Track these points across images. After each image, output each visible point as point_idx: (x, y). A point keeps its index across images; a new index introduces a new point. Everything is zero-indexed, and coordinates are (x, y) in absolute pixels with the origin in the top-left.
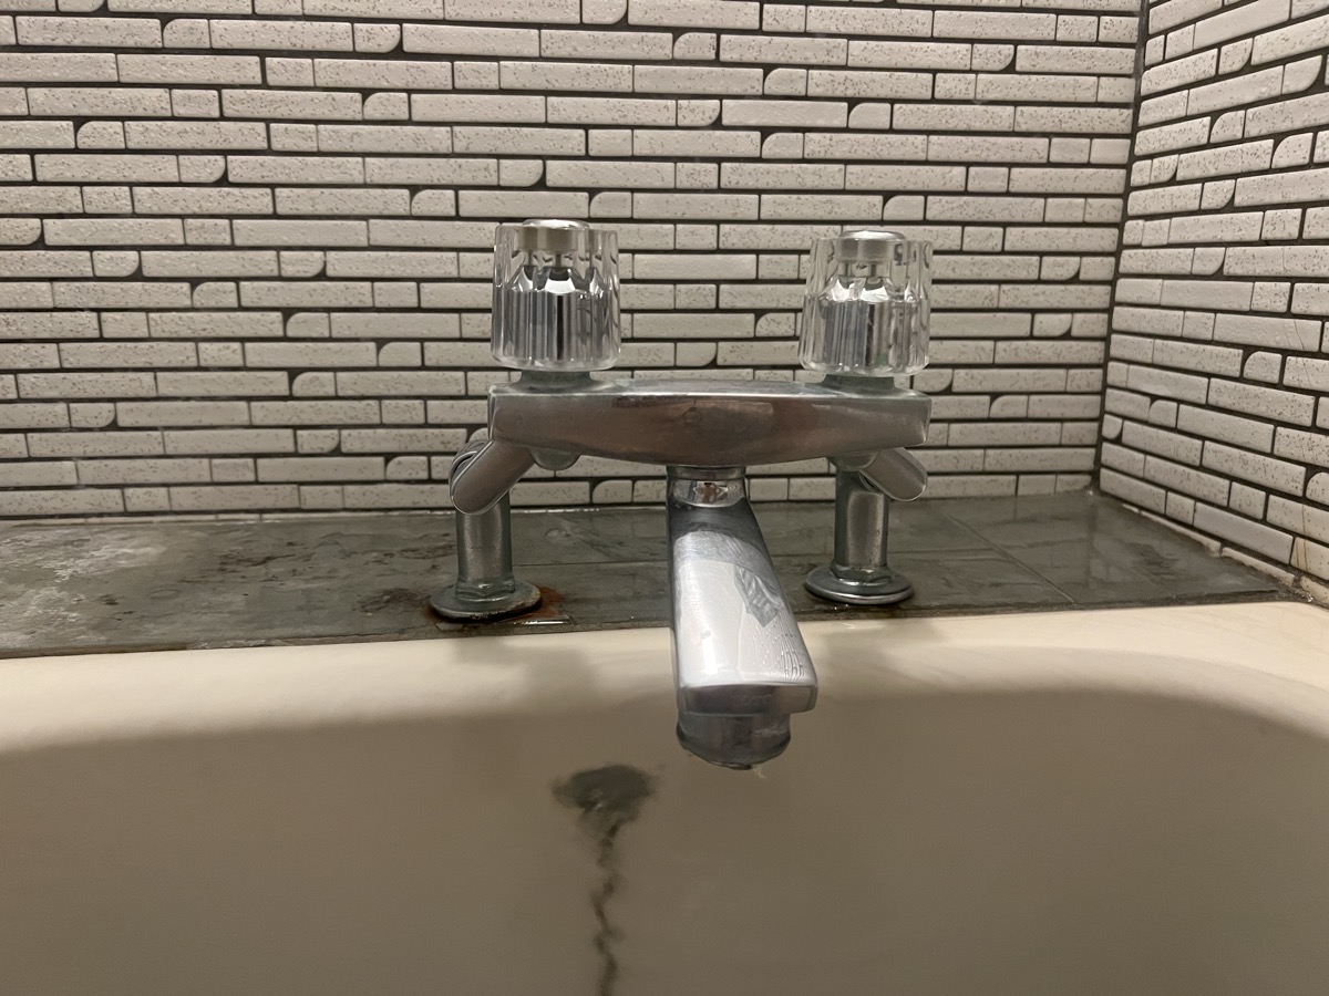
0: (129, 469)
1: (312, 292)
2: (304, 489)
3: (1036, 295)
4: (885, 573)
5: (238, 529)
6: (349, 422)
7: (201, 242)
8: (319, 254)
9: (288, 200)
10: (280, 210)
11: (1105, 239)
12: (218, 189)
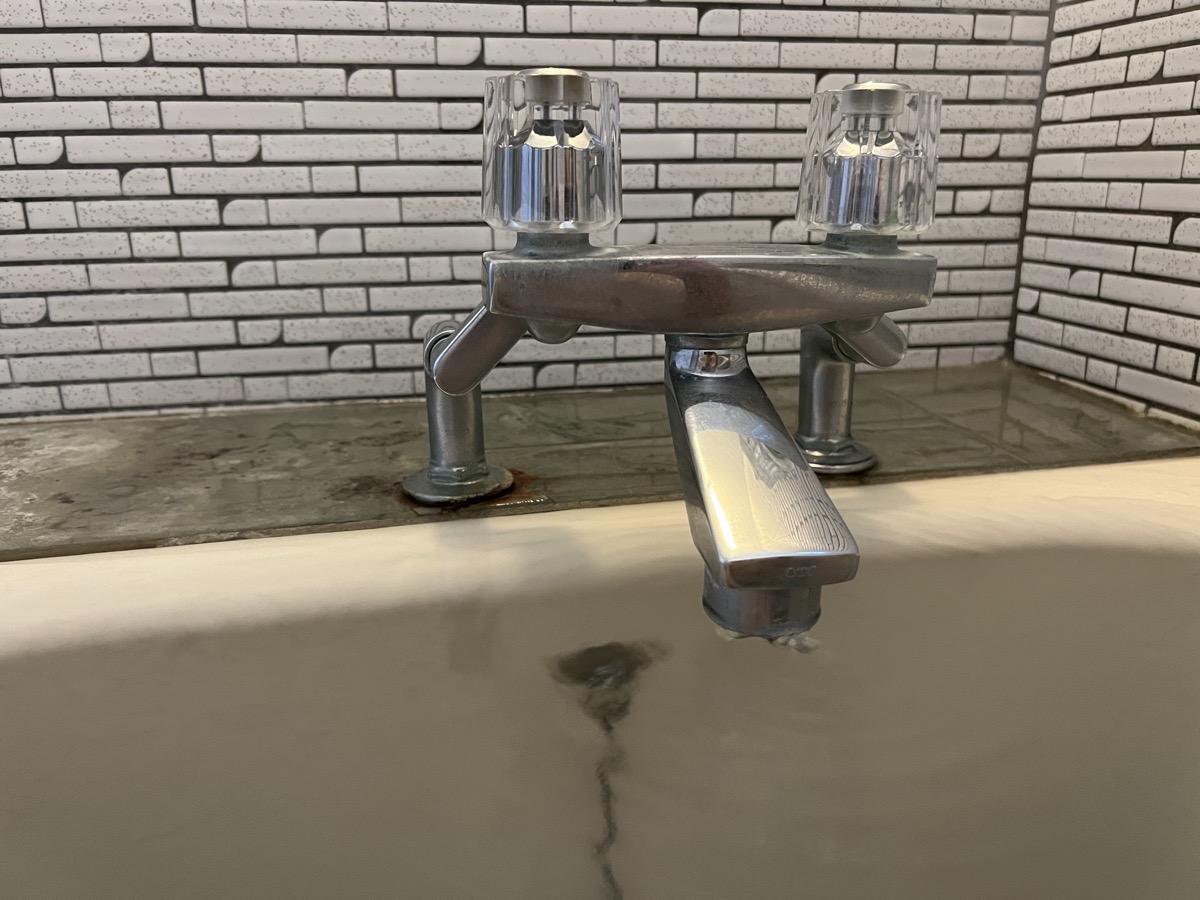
0: (65, 365)
1: (249, 178)
2: (248, 381)
3: (959, 172)
4: (849, 443)
5: (184, 423)
6: (291, 311)
7: (128, 125)
8: (254, 138)
9: (218, 81)
10: (211, 91)
11: (1024, 115)
12: (144, 69)
